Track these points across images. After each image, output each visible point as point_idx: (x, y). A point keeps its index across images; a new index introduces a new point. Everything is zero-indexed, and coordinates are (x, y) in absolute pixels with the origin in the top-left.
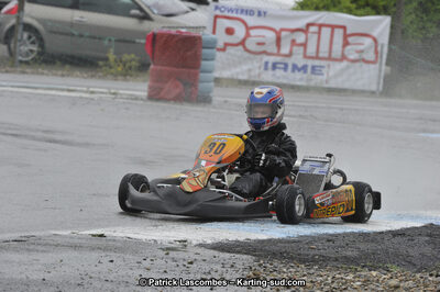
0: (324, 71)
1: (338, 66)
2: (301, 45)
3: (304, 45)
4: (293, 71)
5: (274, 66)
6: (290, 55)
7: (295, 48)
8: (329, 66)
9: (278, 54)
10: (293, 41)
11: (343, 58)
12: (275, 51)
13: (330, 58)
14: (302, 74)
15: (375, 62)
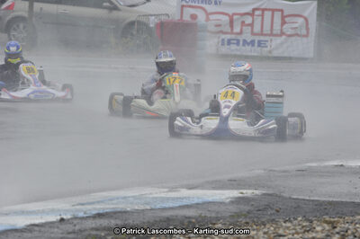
0: (268, 44)
1: (279, 40)
2: (249, 25)
3: (251, 25)
4: (244, 45)
5: (229, 42)
6: (241, 33)
7: (244, 28)
8: (271, 40)
9: (232, 33)
10: (243, 22)
11: (282, 33)
12: (230, 31)
13: (271, 35)
14: (250, 47)
15: (306, 36)
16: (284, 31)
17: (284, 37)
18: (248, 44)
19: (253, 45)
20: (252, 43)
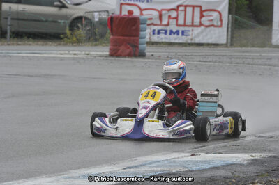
2: (174, 18)
3: (176, 18)
4: (170, 34)
5: (159, 32)
6: (168, 25)
8: (192, 30)
9: (161, 25)
10: (170, 16)
11: (201, 25)
12: (159, 23)
13: (193, 25)
14: (176, 35)
15: (221, 26)
16: (202, 22)
17: (202, 27)
18: (174, 34)
19: (178, 34)
20: (177, 32)
